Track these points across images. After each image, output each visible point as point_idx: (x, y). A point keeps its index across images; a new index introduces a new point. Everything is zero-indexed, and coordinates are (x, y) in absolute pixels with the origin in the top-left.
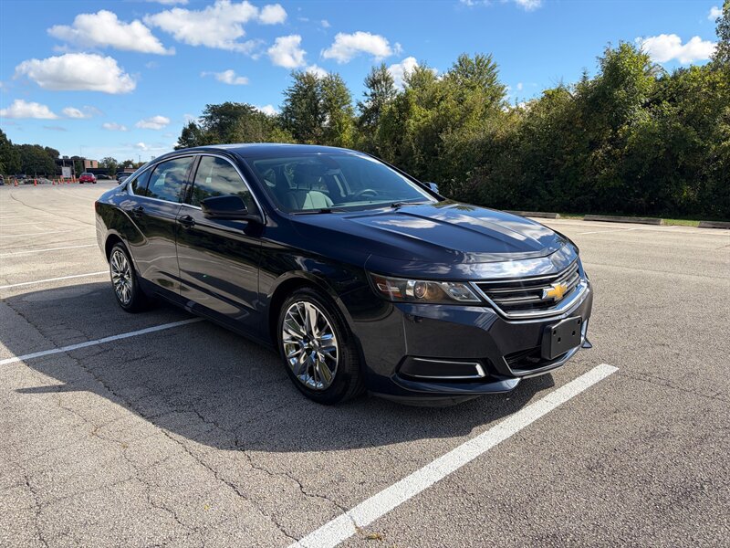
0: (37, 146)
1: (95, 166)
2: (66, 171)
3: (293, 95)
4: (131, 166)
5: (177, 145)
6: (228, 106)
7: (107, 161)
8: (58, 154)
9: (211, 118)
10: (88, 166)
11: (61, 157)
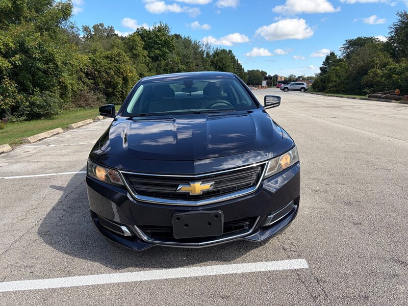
0: (258, 71)
1: (283, 80)
2: (264, 83)
3: (396, 28)
4: (301, 79)
5: (322, 66)
6: (359, 39)
7: (291, 76)
8: (266, 74)
9: (348, 48)
10: (279, 80)
11: (267, 76)
